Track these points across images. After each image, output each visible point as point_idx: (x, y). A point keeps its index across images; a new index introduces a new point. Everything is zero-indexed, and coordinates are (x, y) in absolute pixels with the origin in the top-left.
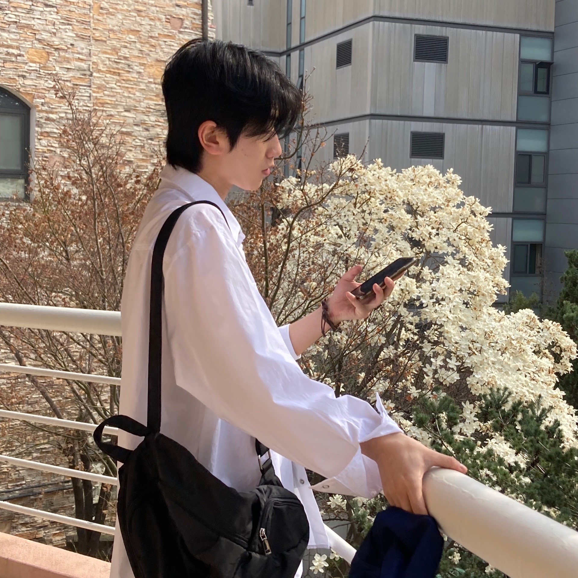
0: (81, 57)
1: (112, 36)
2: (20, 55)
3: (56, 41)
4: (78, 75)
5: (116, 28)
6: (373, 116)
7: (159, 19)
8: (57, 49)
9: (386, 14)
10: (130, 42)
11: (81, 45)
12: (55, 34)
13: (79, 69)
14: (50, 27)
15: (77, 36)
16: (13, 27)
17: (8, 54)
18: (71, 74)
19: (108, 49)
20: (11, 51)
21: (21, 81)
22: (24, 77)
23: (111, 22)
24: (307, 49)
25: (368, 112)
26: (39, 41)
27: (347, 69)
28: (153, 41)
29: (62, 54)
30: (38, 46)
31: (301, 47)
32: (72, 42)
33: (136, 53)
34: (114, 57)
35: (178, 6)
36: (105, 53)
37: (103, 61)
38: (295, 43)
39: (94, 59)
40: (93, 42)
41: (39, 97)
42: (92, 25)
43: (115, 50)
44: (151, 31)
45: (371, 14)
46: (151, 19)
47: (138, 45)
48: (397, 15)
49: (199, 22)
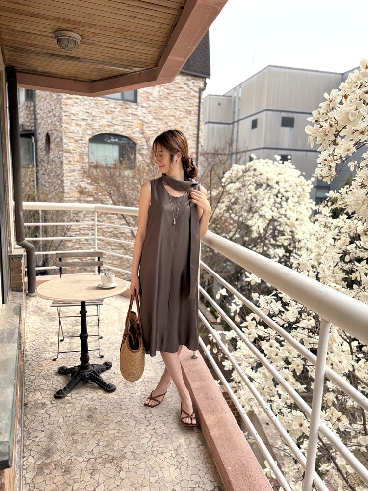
0: (155, 126)
1: (166, 118)
2: (133, 125)
3: (146, 120)
4: (153, 132)
5: (167, 115)
6: (265, 148)
7: (183, 111)
8: (146, 123)
9: (271, 108)
10: (172, 120)
11: (154, 122)
12: (145, 117)
13: (154, 130)
14: (144, 115)
15: (154, 118)
16: (131, 115)
17: (129, 125)
18: (151, 132)
19: (164, 123)
20: (130, 124)
21: (133, 135)
22: (134, 133)
23: (166, 113)
24: (240, 122)
25: (263, 146)
26: (140, 120)
27: (255, 130)
28: (180, 120)
29: (148, 125)
30: (140, 122)
31: (238, 121)
32: (151, 120)
33: (173, 124)
34: (166, 126)
35: (189, 106)
36: (163, 124)
37: (162, 127)
38: (236, 119)
39: (159, 126)
40: (158, 120)
41: (140, 141)
42: (159, 114)
43: (166, 123)
44: (179, 116)
45: (265, 108)
46: (180, 111)
47: (175, 121)
48: (275, 109)
49: (197, 112)
